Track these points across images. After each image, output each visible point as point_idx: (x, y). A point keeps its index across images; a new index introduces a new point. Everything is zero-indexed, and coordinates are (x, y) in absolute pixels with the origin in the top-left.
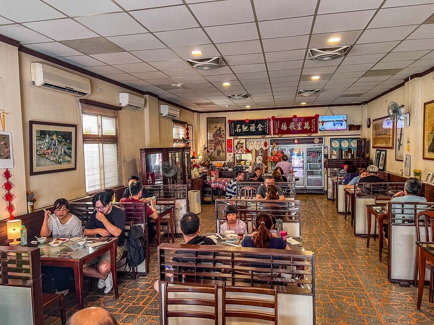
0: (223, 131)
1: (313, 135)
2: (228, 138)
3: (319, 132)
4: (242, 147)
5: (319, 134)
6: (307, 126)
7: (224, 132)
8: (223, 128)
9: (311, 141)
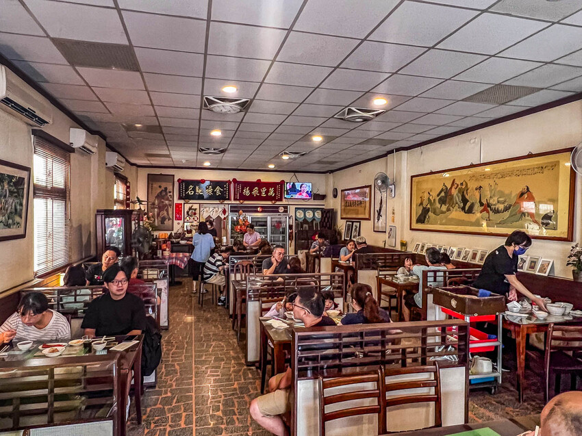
0: (170, 192)
1: (277, 203)
2: (176, 201)
3: (284, 200)
4: (195, 214)
5: (284, 202)
6: (271, 193)
7: (171, 194)
8: (170, 188)
9: (274, 210)
